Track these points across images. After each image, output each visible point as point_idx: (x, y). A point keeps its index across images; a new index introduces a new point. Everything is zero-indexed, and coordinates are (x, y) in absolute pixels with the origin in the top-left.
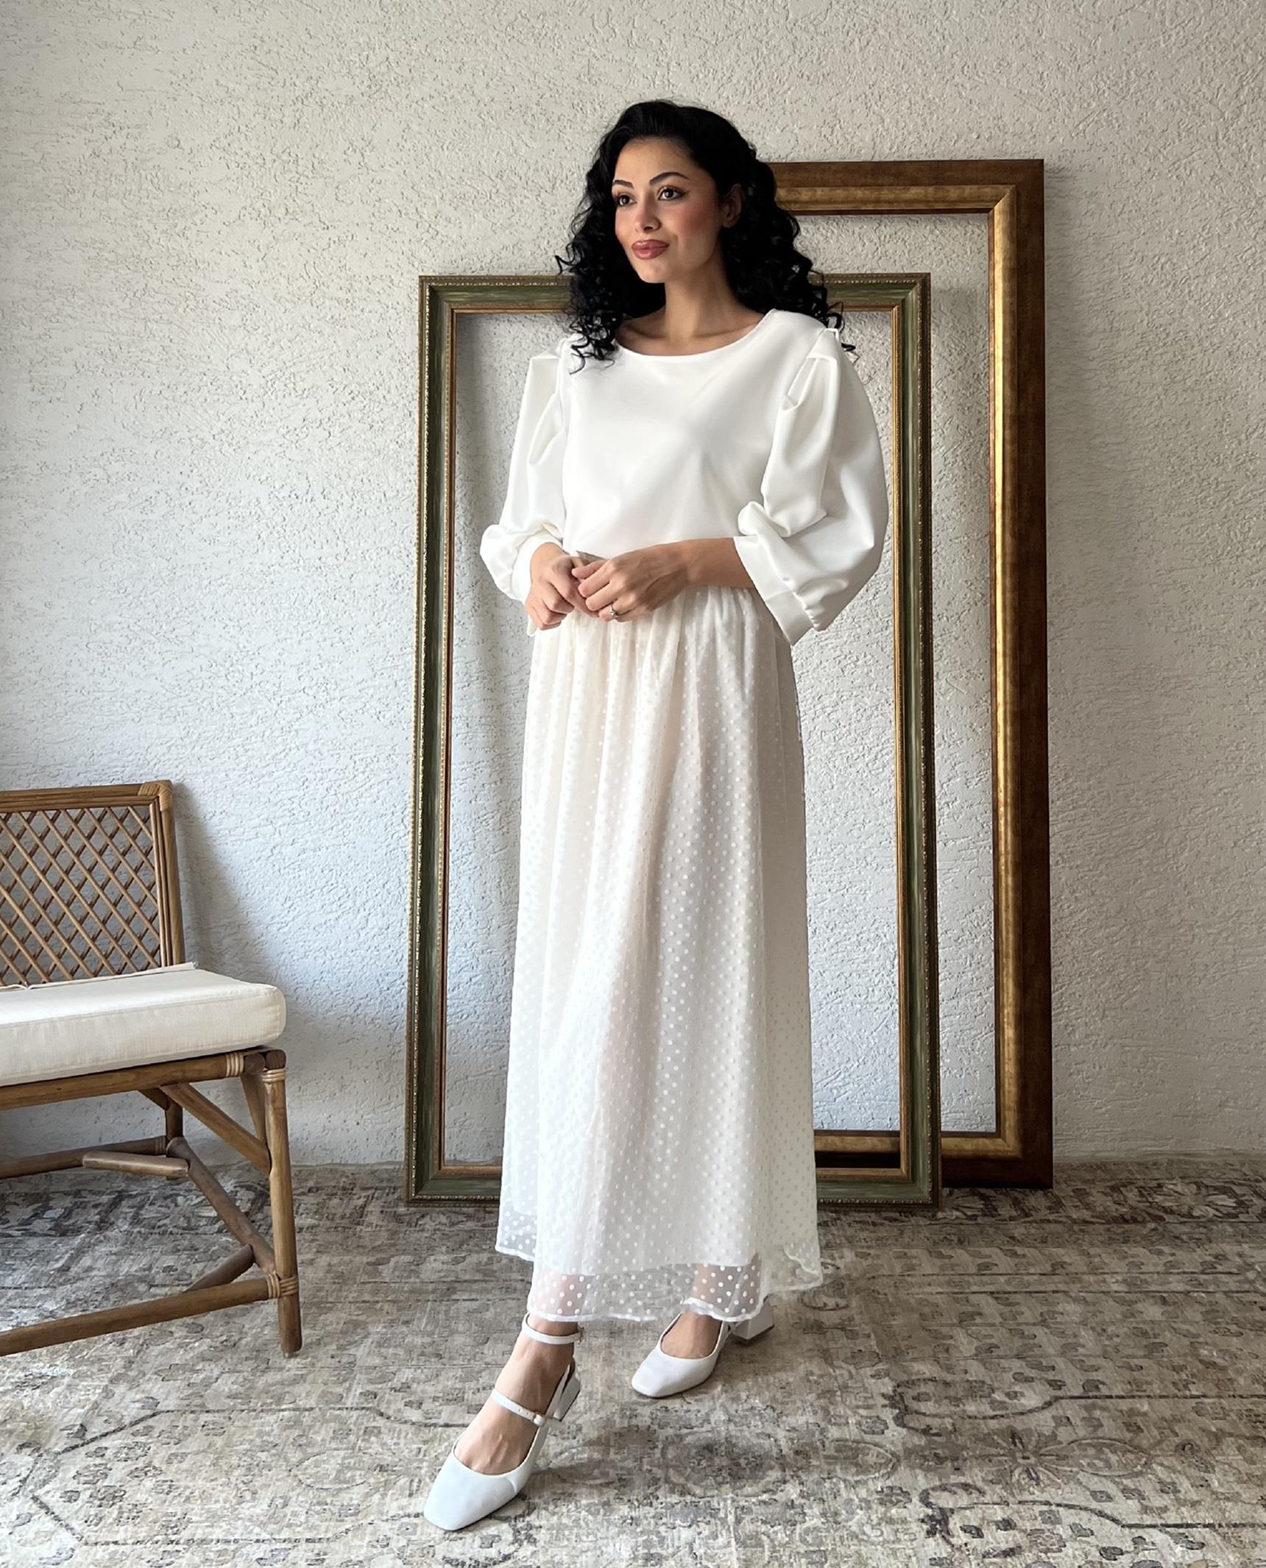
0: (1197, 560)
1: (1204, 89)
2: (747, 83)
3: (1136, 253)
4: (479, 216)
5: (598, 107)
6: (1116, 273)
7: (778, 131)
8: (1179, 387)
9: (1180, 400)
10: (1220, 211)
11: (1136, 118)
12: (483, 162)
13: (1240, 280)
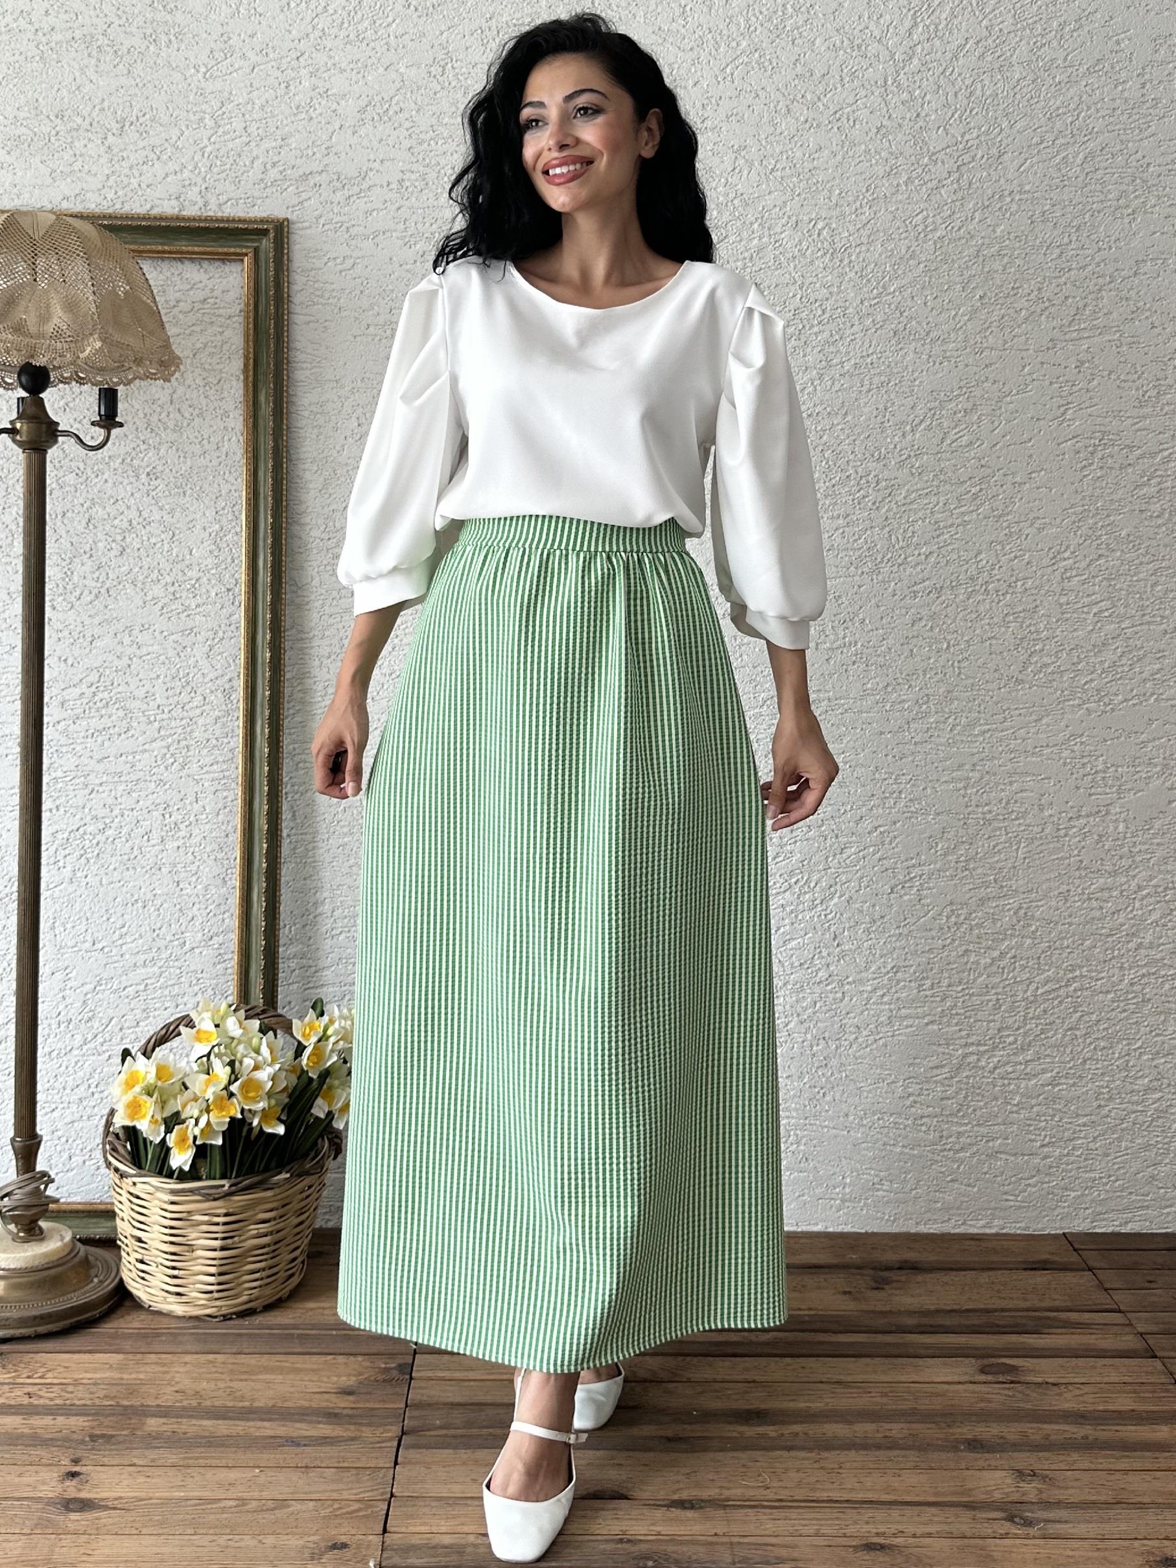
0: (852, 569)
1: (872, 26)
2: (345, 14)
3: (789, 217)
4: (36, 160)
5: (173, 39)
6: (765, 240)
7: (381, 70)
8: (835, 372)
9: (837, 386)
10: (888, 169)
11: (793, 59)
12: (40, 100)
13: (909, 248)
